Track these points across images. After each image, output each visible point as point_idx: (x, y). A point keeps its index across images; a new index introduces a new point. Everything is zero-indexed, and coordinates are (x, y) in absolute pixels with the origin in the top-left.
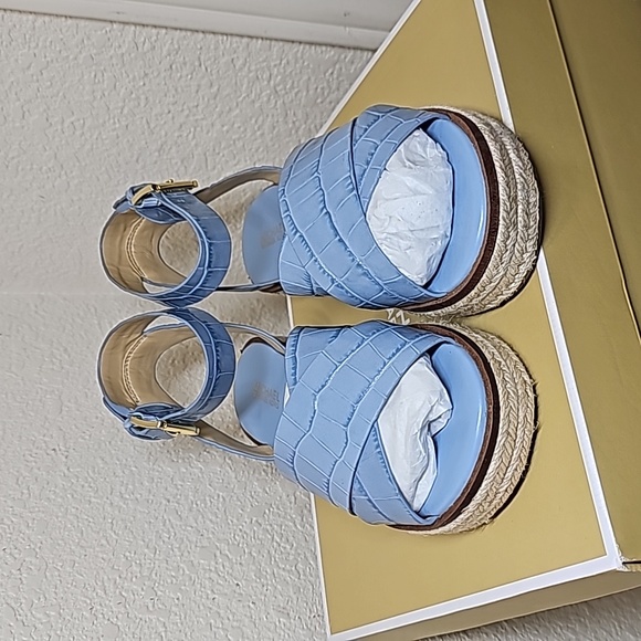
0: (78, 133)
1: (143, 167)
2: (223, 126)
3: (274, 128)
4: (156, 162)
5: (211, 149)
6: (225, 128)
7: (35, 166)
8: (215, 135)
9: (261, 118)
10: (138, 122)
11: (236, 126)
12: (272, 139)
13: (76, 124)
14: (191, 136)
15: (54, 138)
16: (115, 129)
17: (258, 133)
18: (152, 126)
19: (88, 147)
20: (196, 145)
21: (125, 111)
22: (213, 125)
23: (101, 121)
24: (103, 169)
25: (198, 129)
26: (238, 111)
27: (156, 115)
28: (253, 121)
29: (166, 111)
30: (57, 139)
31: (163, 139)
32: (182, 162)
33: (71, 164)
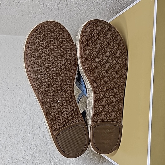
0: (48, 7)
1: (66, 15)
2: (88, 7)
3: (103, 8)
4: (69, 14)
5: (85, 12)
6: (89, 8)
7: (36, 13)
8: (86, 9)
9: (99, 6)
10: (64, 5)
11: (92, 7)
12: (102, 11)
13: (47, 5)
14: (79, 9)
15: (41, 7)
16: (58, 7)
17: (98, 9)
18: (68, 6)
19: (50, 10)
20: (80, 11)
21: (61, 3)
22: (85, 7)
23: (54, 5)
24: (55, 14)
25: (81, 8)
26: (92, 4)
27: (69, 4)
28: (97, 6)
29: (72, 3)
30: (42, 8)
31: (71, 9)
32: (76, 14)
33: (46, 13)
